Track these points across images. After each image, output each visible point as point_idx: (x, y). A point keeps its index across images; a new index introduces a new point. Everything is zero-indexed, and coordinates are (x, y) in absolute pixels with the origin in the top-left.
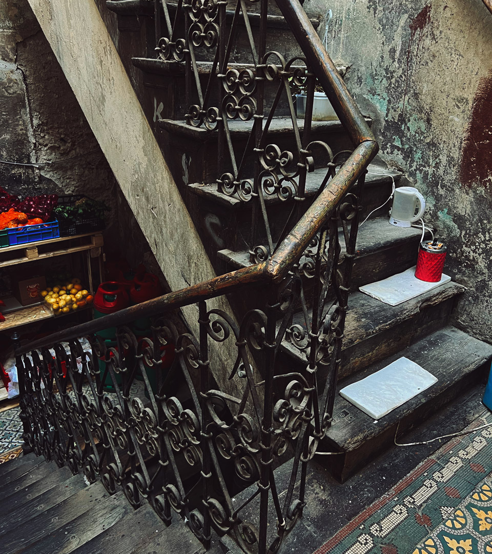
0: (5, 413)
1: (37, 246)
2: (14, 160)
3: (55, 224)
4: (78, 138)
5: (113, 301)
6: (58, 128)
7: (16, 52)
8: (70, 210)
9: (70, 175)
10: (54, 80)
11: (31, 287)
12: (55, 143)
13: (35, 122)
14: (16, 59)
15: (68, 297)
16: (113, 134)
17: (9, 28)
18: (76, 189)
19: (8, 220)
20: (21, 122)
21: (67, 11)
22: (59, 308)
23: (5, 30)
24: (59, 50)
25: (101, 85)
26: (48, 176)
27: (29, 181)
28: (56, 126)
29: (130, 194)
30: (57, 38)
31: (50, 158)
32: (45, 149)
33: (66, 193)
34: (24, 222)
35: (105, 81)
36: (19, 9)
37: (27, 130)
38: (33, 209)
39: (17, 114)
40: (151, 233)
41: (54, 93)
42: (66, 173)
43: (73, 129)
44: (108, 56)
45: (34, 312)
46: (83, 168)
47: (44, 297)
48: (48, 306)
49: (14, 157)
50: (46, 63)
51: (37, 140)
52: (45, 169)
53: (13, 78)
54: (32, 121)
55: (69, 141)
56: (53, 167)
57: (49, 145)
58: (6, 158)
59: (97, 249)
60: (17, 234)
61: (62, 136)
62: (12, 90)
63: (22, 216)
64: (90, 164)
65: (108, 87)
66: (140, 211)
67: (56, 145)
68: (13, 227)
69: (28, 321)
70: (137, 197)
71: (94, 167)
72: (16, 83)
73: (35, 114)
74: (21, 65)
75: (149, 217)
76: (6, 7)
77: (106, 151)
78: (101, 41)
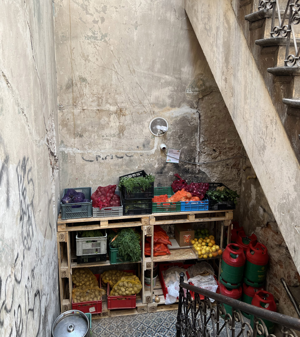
0: (162, 313)
1: (195, 214)
2: (187, 160)
3: (207, 202)
4: (223, 149)
5: (235, 258)
6: (213, 143)
7: (198, 103)
8: (216, 195)
9: (216, 170)
10: (215, 117)
11: (186, 236)
12: (210, 152)
13: (201, 140)
14: (197, 107)
15: (208, 249)
16: (269, 169)
17: (196, 91)
18: (218, 179)
19: (182, 196)
20: (194, 140)
21: (245, 95)
22: (202, 254)
23: (194, 93)
24: (234, 113)
25: (264, 140)
26: (203, 170)
27: (192, 173)
28: (212, 142)
29: (276, 210)
30: (234, 107)
31: (206, 160)
32: (204, 155)
33: (212, 181)
34: (190, 199)
35: (267, 138)
36: (203, 81)
37: (196, 144)
38: (195, 191)
39: (193, 136)
40: (291, 241)
41: (214, 124)
42: (214, 169)
43: (221, 145)
44: (274, 125)
45: (186, 253)
46: (223, 167)
47: (193, 244)
48: (195, 251)
49: (187, 158)
50: (212, 109)
51: (201, 150)
52: (202, 166)
53: (194, 117)
54: (199, 139)
55: (218, 151)
56: (207, 165)
57: (207, 153)
58: (183, 159)
59: (228, 221)
60: (186, 205)
61: (214, 148)
62: (192, 123)
63: (189, 194)
64: (228, 165)
65: (270, 142)
66: (283, 223)
67: (210, 153)
68: (184, 201)
69: (183, 258)
70: (282, 214)
71: (230, 167)
72: (195, 119)
73: (202, 136)
74: (199, 110)
75: (292, 231)
76: (197, 81)
77: (260, 177)
78: (269, 116)
